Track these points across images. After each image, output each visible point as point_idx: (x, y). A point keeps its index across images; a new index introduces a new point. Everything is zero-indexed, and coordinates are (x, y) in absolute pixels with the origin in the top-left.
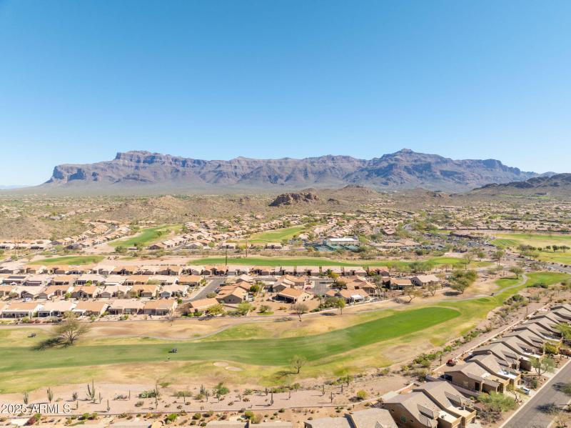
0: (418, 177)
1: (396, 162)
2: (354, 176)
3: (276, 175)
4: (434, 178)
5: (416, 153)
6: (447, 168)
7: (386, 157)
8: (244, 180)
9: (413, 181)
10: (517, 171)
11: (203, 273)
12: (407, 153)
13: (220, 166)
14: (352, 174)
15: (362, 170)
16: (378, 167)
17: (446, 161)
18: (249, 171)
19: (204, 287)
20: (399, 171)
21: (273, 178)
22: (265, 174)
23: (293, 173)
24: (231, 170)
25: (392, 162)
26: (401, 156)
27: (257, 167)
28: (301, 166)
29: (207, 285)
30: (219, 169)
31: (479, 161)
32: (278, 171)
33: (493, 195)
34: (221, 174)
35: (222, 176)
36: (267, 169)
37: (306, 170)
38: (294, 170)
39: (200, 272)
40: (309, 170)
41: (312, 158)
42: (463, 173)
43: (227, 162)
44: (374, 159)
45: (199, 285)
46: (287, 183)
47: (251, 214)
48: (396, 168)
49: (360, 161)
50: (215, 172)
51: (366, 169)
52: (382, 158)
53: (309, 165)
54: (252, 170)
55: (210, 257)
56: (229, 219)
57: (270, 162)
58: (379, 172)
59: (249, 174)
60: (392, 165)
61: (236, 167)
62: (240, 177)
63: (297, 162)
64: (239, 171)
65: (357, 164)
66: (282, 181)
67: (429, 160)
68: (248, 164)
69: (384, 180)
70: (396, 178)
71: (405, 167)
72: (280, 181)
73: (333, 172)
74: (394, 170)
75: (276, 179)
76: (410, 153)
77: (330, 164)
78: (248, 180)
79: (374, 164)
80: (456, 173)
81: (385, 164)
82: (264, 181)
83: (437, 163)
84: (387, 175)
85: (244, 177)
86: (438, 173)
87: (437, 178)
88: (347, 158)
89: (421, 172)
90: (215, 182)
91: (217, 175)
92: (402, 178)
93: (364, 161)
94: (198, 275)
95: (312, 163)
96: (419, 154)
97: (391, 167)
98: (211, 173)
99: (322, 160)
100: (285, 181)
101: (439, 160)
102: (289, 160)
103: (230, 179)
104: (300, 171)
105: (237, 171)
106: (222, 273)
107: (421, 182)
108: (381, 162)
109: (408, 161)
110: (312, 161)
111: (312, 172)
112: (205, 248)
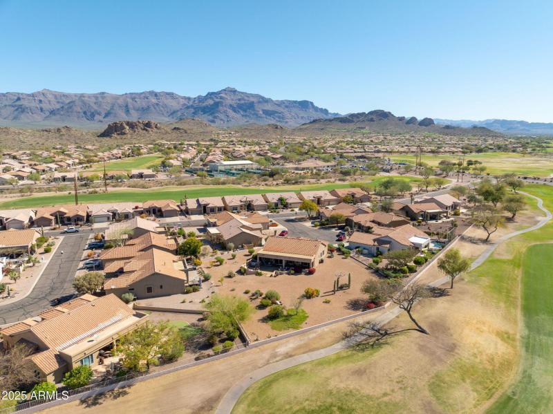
0: (243, 116)
1: (221, 100)
2: (179, 114)
3: (92, 111)
4: (258, 116)
5: (239, 92)
6: (268, 107)
7: (210, 95)
8: (54, 117)
9: (238, 119)
10: (326, 111)
11: (32, 223)
12: (231, 91)
13: (19, 99)
14: (178, 111)
15: (188, 107)
16: (204, 105)
17: (267, 101)
18: (58, 106)
19: (50, 256)
20: (225, 109)
21: (89, 114)
22: (79, 110)
23: (112, 108)
24: (34, 104)
25: (217, 100)
26: (226, 94)
27: (68, 101)
28: (120, 101)
29: (54, 250)
30: (18, 103)
31: (295, 102)
32: (95, 107)
33: (322, 129)
34: (21, 110)
35: (23, 111)
36: (80, 103)
37: (127, 106)
38: (113, 105)
39: (26, 221)
40: (130, 106)
41: (132, 94)
42: (282, 112)
43: (29, 95)
44: (199, 97)
45: (32, 251)
46: (106, 119)
47: (77, 145)
48: (222, 106)
49: (185, 98)
50: (13, 106)
51: (192, 106)
52: (207, 95)
53: (129, 100)
54: (62, 105)
55: (36, 195)
56: (47, 150)
57: (84, 97)
58: (205, 110)
59: (58, 109)
60: (218, 102)
61: (40, 101)
62: (48, 113)
63: (117, 97)
64: (45, 106)
65: (182, 101)
66: (101, 118)
67: (252, 99)
68: (55, 97)
69: (211, 118)
70: (222, 116)
71: (231, 105)
72: (97, 117)
73: (158, 109)
74: (220, 108)
75: (93, 115)
76: (234, 91)
77: (154, 100)
78: (58, 117)
79: (200, 102)
80: (277, 112)
81: (211, 102)
82: (78, 117)
83: (259, 102)
84: (213, 113)
85: (52, 112)
86: (261, 112)
87: (260, 117)
88: (171, 95)
89: (245, 111)
90: (15, 118)
91: (17, 110)
92: (228, 116)
93: (189, 99)
94: (22, 228)
95: (133, 99)
96: (242, 93)
97: (217, 104)
98: (8, 107)
99: (145, 96)
100: (104, 118)
101: (261, 100)
102: (105, 95)
103: (35, 115)
104: (120, 107)
105: (43, 105)
106: (77, 219)
107: (246, 120)
108: (206, 100)
109: (233, 100)
110: (133, 96)
111: (134, 109)
112: (21, 182)
